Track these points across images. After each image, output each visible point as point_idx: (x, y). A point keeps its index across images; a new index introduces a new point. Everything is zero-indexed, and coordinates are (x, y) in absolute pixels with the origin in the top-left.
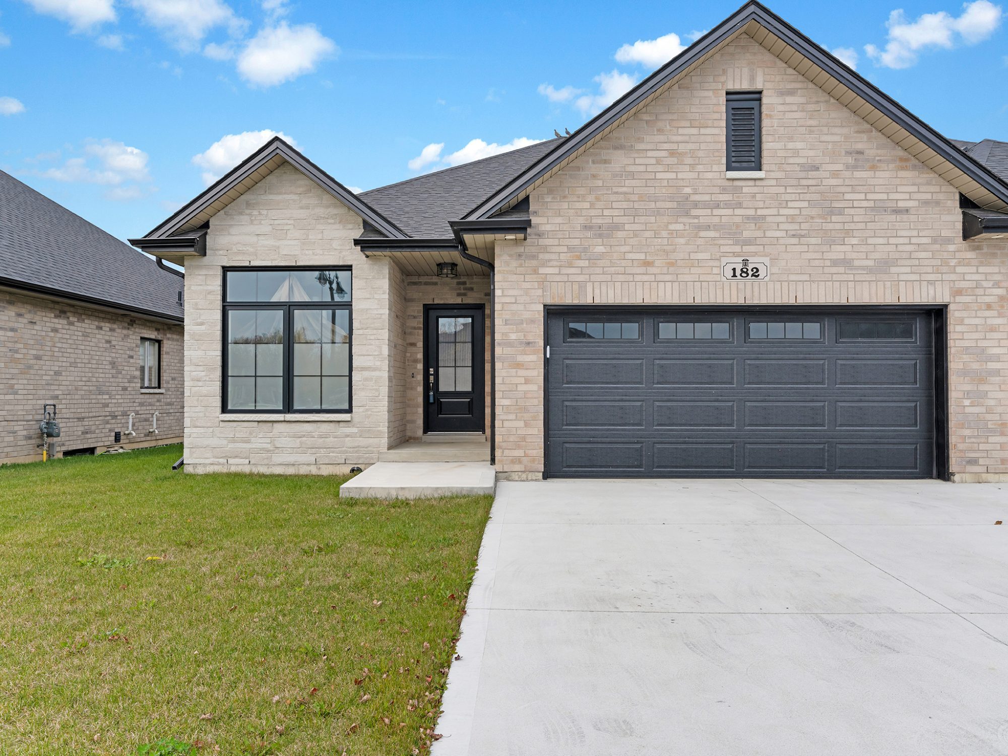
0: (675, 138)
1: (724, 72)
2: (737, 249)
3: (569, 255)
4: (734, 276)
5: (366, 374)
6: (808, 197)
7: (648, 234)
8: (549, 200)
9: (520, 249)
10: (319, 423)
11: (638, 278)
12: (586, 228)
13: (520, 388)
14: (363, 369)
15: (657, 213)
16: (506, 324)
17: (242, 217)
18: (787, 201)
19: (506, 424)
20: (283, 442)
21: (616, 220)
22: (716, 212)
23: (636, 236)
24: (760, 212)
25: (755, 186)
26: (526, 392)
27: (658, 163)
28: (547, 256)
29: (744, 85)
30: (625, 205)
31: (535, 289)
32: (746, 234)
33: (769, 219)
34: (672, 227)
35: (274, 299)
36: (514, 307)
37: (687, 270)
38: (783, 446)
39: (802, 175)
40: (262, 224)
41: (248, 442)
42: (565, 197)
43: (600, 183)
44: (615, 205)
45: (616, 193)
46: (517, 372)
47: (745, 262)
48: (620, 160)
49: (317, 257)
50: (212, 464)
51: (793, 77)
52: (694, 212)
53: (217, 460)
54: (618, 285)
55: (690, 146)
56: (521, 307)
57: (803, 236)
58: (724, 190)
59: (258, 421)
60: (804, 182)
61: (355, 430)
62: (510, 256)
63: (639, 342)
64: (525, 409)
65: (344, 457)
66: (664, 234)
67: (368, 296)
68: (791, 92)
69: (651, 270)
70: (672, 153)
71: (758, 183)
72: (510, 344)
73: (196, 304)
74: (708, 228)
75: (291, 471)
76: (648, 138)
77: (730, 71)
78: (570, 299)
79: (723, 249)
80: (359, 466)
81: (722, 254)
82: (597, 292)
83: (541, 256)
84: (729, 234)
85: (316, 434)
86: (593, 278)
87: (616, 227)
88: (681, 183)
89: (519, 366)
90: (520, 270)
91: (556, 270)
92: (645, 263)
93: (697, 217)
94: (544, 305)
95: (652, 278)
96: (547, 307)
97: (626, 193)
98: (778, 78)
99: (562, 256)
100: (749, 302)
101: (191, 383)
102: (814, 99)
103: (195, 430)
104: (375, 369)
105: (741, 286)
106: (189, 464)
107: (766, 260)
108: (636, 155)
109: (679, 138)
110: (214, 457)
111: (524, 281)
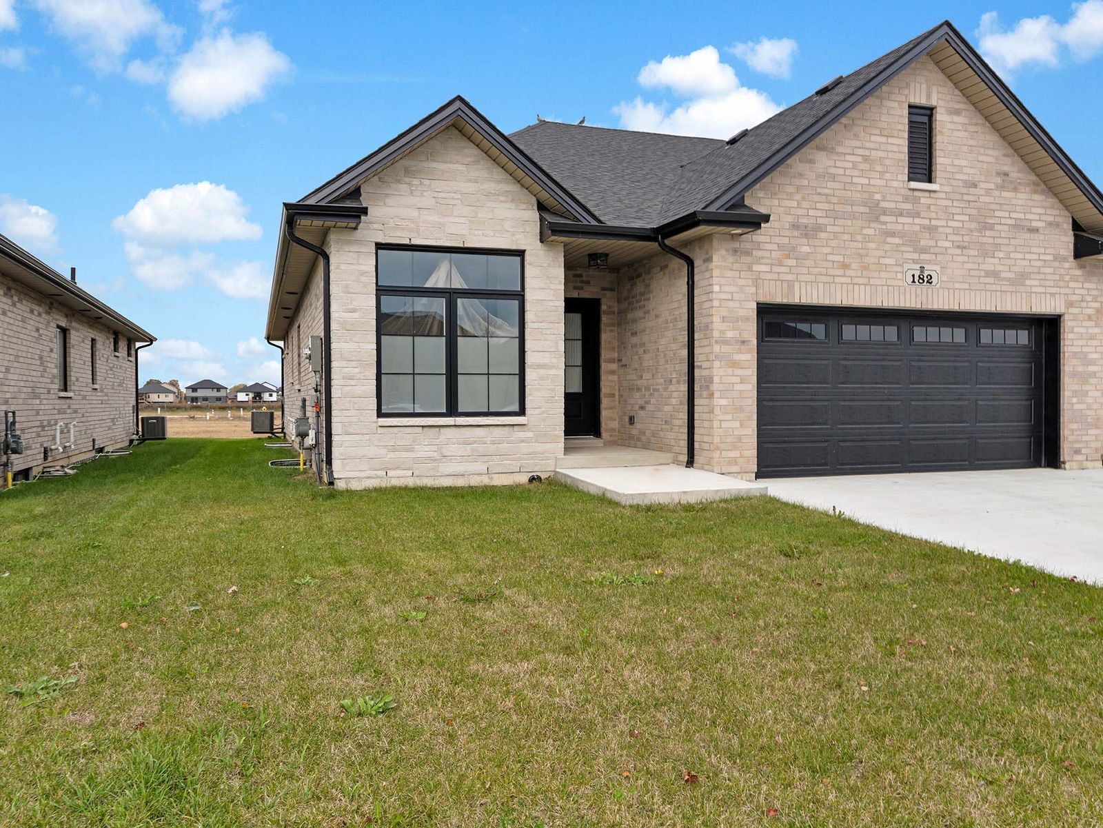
0: (867, 145)
1: (908, 85)
2: (915, 256)
3: (779, 253)
4: (914, 282)
5: (542, 372)
6: (969, 211)
7: (846, 237)
8: (761, 195)
9: (736, 245)
10: (491, 428)
11: (837, 280)
12: (795, 226)
13: (737, 387)
14: (539, 366)
15: (853, 216)
16: (723, 322)
17: (400, 186)
18: (953, 214)
19: (724, 424)
20: (453, 449)
21: (820, 221)
22: (901, 219)
23: (835, 238)
24: (934, 223)
25: (930, 197)
26: (741, 392)
27: (854, 168)
28: (760, 253)
29: (922, 100)
30: (827, 206)
31: (749, 286)
32: (923, 243)
33: (940, 230)
34: (865, 231)
35: (429, 284)
36: (731, 304)
37: (876, 275)
38: (939, 442)
39: (965, 190)
40: (424, 196)
41: (412, 450)
42: (775, 194)
43: (805, 183)
44: (819, 206)
45: (820, 194)
46: (733, 371)
47: (922, 268)
48: (823, 161)
49: (487, 238)
50: (369, 477)
51: (958, 98)
52: (883, 218)
53: (375, 472)
54: (821, 285)
55: (881, 154)
56: (737, 304)
57: (965, 248)
58: (906, 199)
59: (422, 426)
60: (966, 197)
61: (530, 434)
62: (727, 250)
63: (826, 343)
64: (740, 409)
65: (519, 465)
66: (859, 238)
67: (543, 286)
68: (957, 112)
69: (848, 272)
70: (866, 159)
71: (932, 195)
72: (727, 342)
73: (347, 287)
74: (893, 234)
75: (460, 482)
76: (847, 142)
77: (912, 86)
78: (779, 298)
79: (907, 256)
80: (539, 474)
81: (904, 261)
82: (803, 291)
83: (755, 253)
84: (910, 241)
85: (488, 439)
86: (802, 278)
87: (819, 228)
88: (872, 189)
89: (735, 364)
90: (736, 266)
91: (767, 268)
92: (843, 265)
93: (885, 223)
94: (757, 304)
95: (849, 280)
96: (760, 306)
97: (827, 195)
98: (948, 97)
99: (774, 254)
100: (925, 307)
101: (342, 382)
102: (974, 121)
103: (347, 438)
104: (551, 368)
105: (919, 291)
106: (340, 479)
107: (938, 268)
108: (837, 158)
109: (872, 145)
110: (371, 469)
111: (740, 278)
